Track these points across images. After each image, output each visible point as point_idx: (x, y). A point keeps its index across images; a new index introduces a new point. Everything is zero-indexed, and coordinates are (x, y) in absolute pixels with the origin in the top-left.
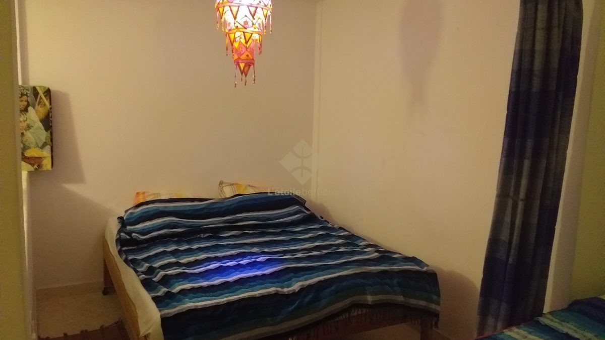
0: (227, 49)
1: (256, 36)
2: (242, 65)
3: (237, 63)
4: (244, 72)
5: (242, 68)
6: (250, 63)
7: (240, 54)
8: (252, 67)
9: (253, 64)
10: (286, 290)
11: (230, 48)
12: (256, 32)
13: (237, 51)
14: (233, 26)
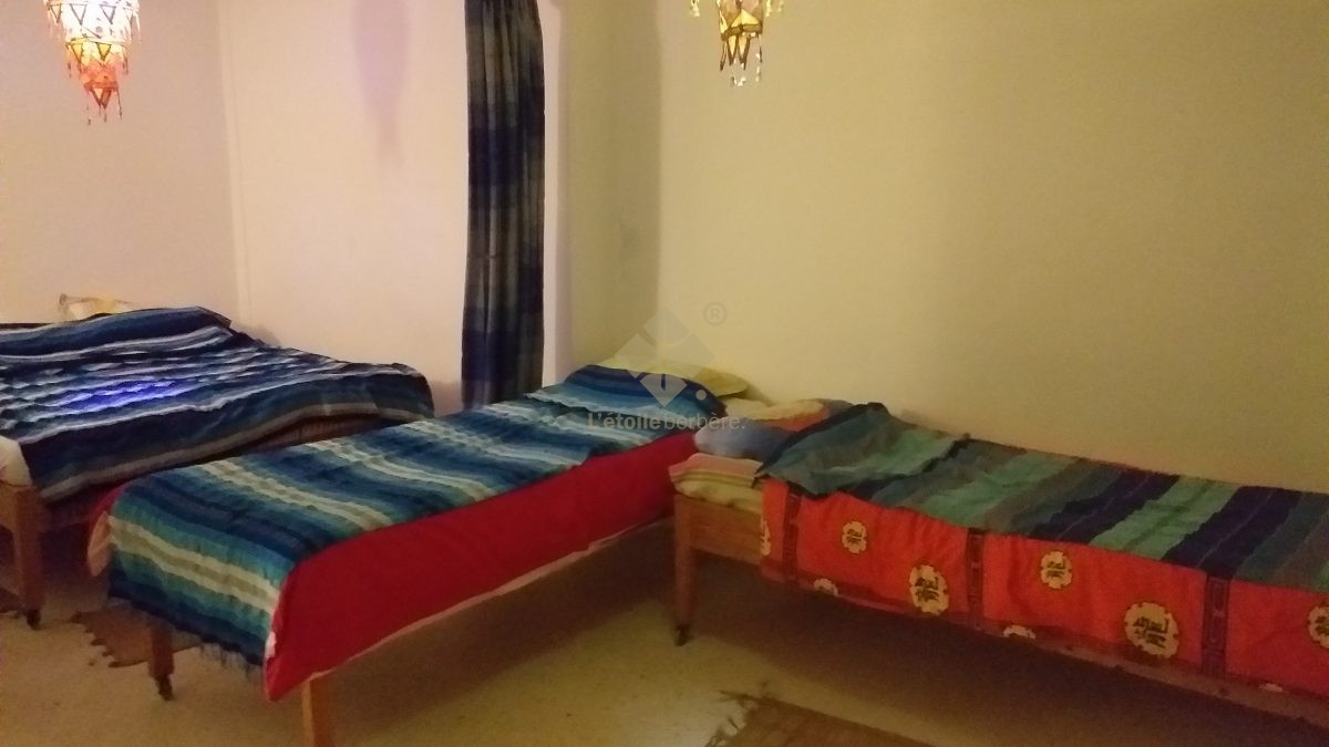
0: (70, 67)
1: (116, 49)
2: (99, 92)
3: (89, 88)
4: (102, 103)
5: (99, 97)
6: (110, 89)
7: (93, 76)
8: (114, 94)
9: (116, 89)
10: (203, 408)
11: (74, 64)
12: (117, 43)
13: (86, 69)
14: (77, 33)
